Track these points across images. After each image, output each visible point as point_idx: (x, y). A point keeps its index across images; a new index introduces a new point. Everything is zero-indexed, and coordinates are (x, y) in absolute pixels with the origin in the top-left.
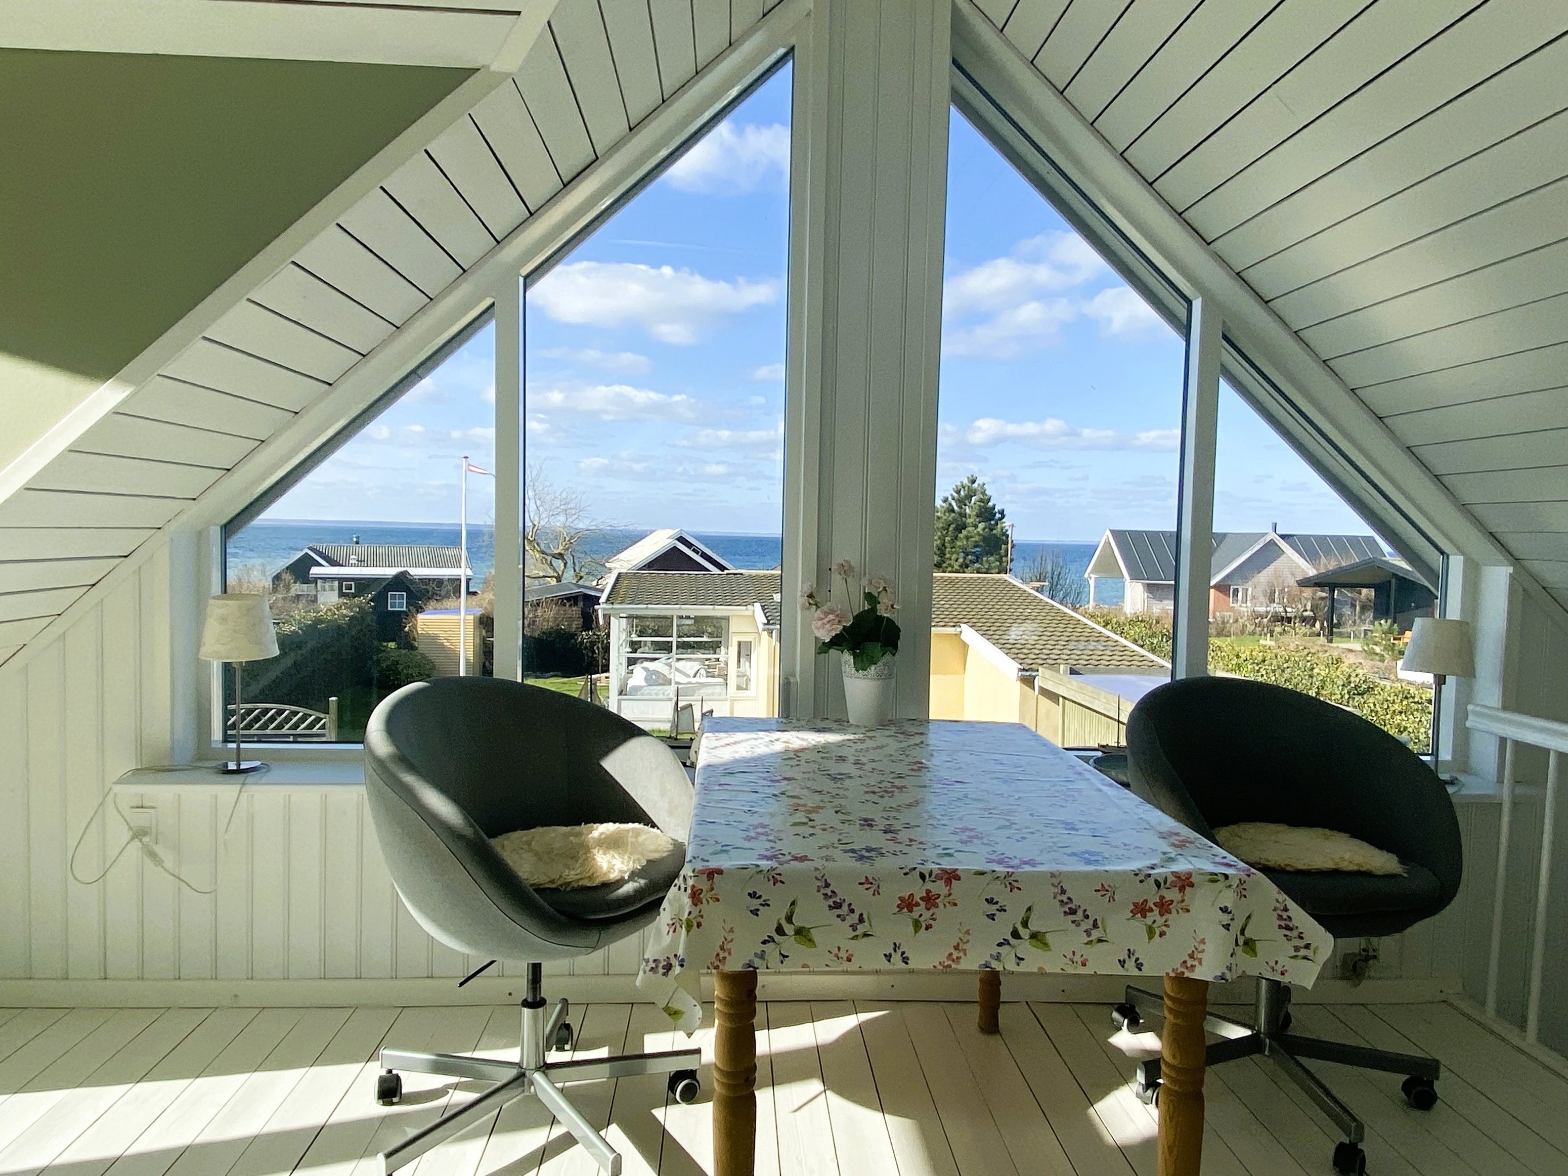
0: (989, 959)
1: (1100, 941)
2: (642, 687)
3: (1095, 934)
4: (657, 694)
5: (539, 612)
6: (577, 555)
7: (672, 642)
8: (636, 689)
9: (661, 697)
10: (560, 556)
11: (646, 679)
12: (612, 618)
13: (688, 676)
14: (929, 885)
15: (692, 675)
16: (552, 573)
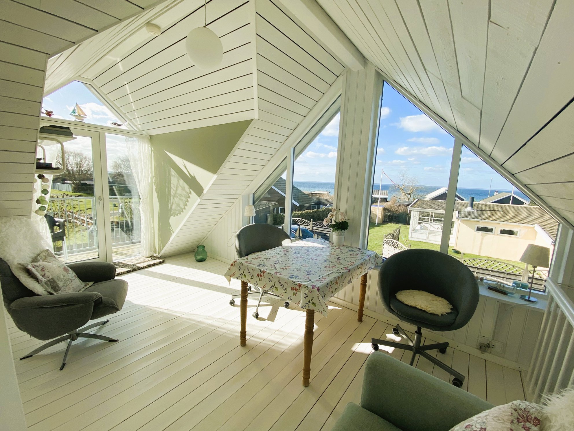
0: (269, 289)
1: (286, 292)
2: (419, 230)
3: (285, 291)
4: (423, 232)
5: (400, 208)
6: (414, 194)
7: (432, 219)
8: (417, 230)
9: (424, 233)
10: (410, 194)
11: (420, 228)
12: (412, 211)
13: (436, 229)
14: (261, 273)
15: (437, 228)
16: (407, 198)
